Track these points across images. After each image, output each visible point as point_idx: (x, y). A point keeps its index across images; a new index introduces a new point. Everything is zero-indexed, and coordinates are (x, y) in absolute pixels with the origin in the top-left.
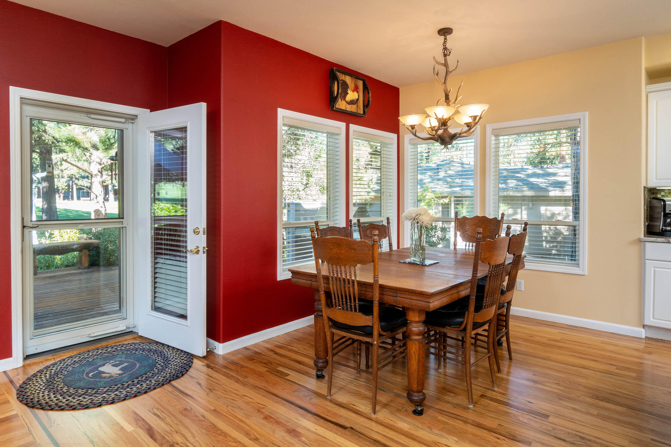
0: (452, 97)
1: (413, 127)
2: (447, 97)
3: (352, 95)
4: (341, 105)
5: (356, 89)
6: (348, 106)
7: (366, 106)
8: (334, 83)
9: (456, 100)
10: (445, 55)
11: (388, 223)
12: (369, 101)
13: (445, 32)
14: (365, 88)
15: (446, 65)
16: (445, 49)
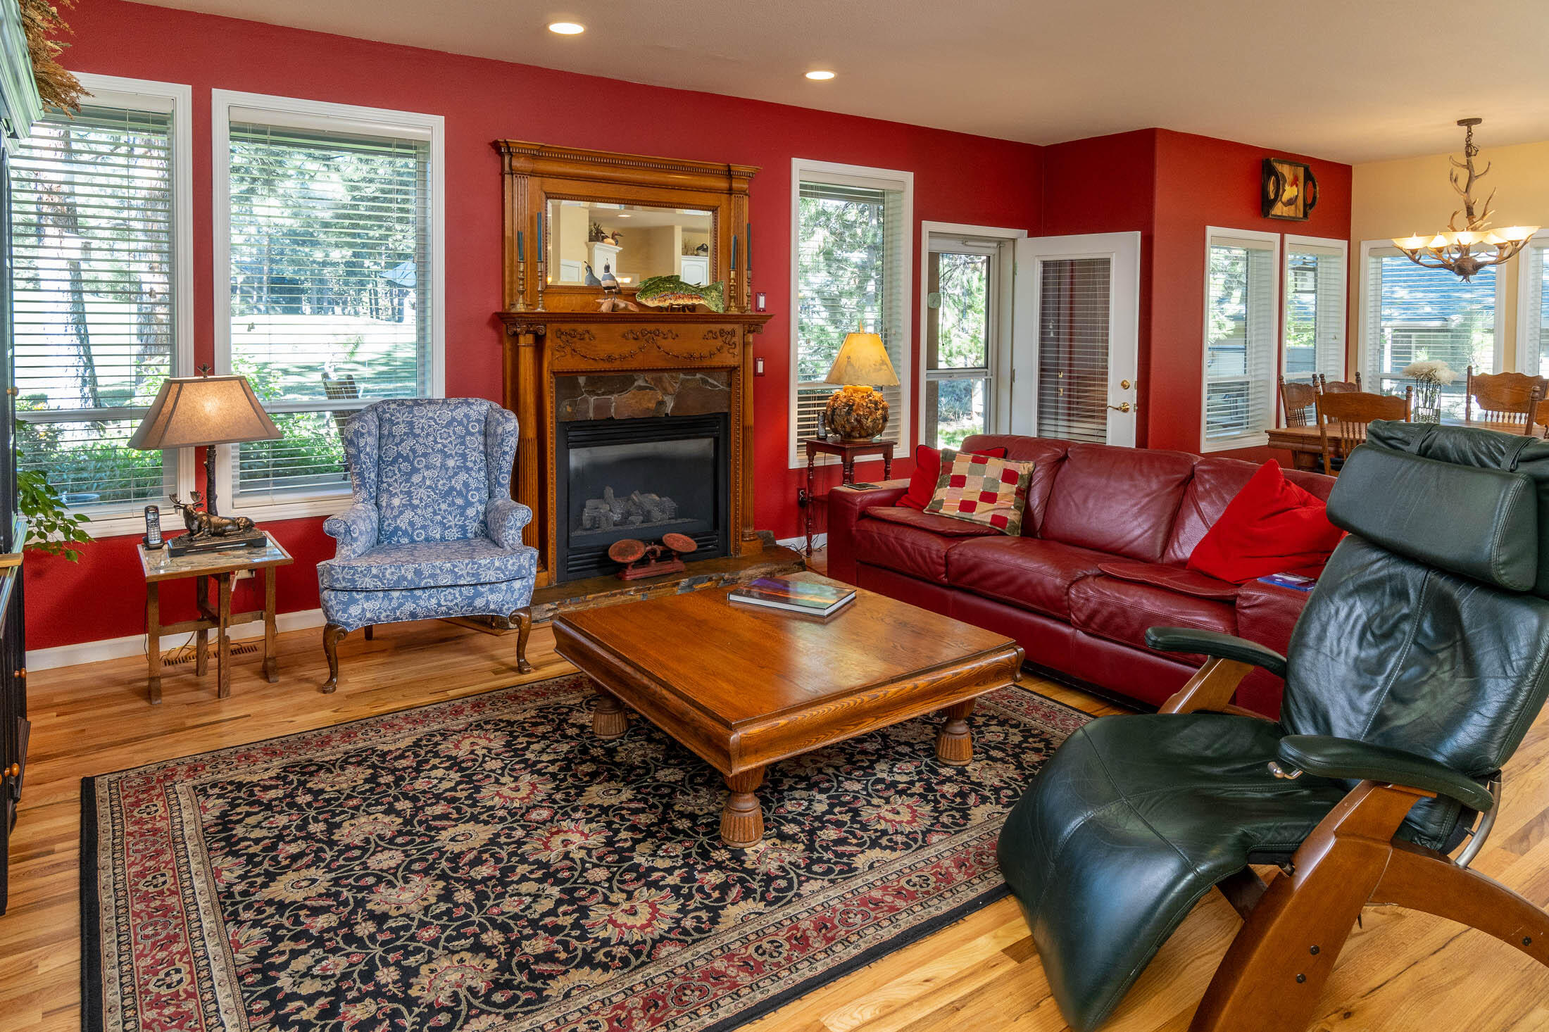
0: (1478, 212)
1: (1414, 252)
2: (1470, 212)
3: (1290, 192)
4: (1279, 210)
5: (1295, 182)
6: (1285, 209)
7: (1308, 206)
8: (1269, 179)
9: (1484, 214)
10: (1468, 154)
11: (1358, 380)
12: (1315, 198)
13: (1468, 123)
14: (1308, 177)
15: (1469, 166)
16: (1469, 145)
